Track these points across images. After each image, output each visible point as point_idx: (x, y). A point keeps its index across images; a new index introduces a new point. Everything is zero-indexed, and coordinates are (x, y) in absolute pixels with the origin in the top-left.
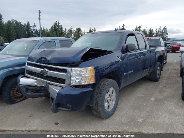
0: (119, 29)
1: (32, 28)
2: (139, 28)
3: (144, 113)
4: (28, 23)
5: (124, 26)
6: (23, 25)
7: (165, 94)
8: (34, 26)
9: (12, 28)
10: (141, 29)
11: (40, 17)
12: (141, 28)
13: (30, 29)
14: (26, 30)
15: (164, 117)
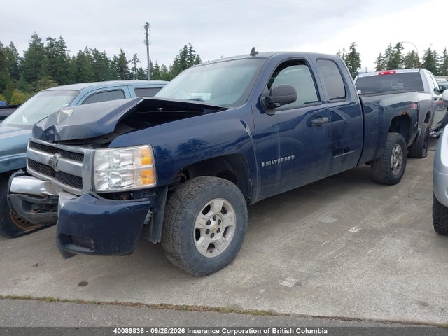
0: (341, 54)
1: (130, 66)
2: (396, 50)
3: (310, 264)
4: (122, 55)
5: (355, 47)
6: (112, 60)
7: (397, 218)
8: (136, 60)
9: (86, 68)
10: (401, 51)
11: (147, 37)
12: (403, 48)
13: (127, 68)
14: (118, 72)
15: (359, 277)
